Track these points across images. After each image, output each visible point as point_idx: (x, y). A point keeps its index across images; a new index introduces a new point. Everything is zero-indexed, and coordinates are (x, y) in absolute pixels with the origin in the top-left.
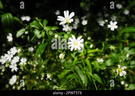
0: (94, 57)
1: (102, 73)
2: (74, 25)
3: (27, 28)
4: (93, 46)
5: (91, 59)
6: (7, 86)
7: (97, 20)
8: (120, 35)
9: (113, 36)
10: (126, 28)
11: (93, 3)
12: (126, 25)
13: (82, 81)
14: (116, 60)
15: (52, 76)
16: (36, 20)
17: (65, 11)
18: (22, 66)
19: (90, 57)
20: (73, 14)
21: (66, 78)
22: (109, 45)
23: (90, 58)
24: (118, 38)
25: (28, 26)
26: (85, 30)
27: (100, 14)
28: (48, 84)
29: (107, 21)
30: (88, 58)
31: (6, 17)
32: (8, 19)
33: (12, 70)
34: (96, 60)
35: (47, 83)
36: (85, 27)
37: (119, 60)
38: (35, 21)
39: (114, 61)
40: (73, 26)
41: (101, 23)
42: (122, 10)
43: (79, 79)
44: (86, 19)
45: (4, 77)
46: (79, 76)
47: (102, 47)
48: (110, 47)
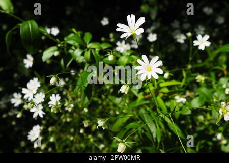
0: (170, 94)
1: (183, 122)
2: (133, 42)
3: (59, 45)
4: (170, 76)
5: (164, 98)
6: (23, 144)
7: (173, 34)
8: (211, 58)
9: (199, 61)
10: (221, 46)
11: (161, 7)
12: (221, 42)
13: (151, 134)
14: (207, 98)
15: (106, 123)
16: (73, 32)
17: (129, 16)
18: (55, 107)
19: (164, 93)
20: (142, 20)
21: (125, 129)
22: (195, 75)
23: (164, 96)
24: (207, 64)
25: (62, 42)
26: (152, 50)
27: (176, 24)
28: (92, 140)
29: (189, 34)
30: (161, 95)
31: (27, 26)
32: (30, 30)
33: (35, 116)
34: (173, 99)
35: (89, 139)
36: (152, 46)
37: (213, 99)
38: (72, 35)
39: (205, 100)
40: (131, 44)
41: (180, 39)
42: (213, 17)
43: (147, 130)
44: (154, 32)
45: (16, 129)
46: (147, 125)
47: (183, 78)
48: (197, 78)
